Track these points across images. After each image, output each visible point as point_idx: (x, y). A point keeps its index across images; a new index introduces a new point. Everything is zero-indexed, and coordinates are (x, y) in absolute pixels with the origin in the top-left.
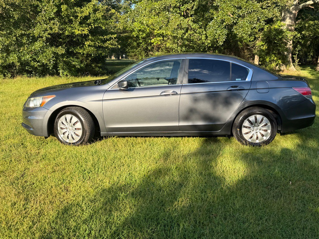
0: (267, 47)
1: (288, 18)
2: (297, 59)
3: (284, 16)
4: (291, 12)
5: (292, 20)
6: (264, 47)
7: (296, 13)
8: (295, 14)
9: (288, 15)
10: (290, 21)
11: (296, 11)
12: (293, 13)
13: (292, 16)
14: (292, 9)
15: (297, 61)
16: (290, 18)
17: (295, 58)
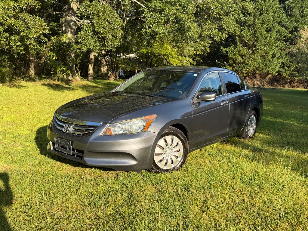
0: (57, 58)
1: (69, 32)
2: (79, 71)
3: (65, 30)
4: (72, 27)
5: (73, 34)
6: (55, 57)
7: (76, 28)
8: (74, 29)
9: (70, 30)
10: (72, 35)
11: (76, 27)
12: (73, 28)
13: (72, 31)
14: (73, 24)
15: (79, 72)
16: (71, 32)
17: (78, 70)
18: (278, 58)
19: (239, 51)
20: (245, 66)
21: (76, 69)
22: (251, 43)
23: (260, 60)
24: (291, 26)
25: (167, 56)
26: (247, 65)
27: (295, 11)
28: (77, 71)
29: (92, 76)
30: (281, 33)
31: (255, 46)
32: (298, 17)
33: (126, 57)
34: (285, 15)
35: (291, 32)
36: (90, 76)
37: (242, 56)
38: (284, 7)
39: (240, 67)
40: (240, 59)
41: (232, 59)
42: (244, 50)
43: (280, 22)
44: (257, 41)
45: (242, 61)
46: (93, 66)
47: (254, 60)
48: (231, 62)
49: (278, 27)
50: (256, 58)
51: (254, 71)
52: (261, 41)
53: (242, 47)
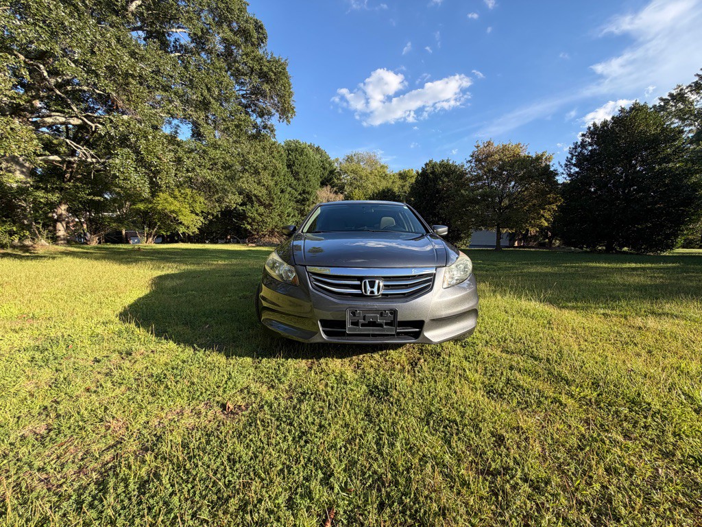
17: (41, 230)
18: (292, 217)
19: (257, 210)
20: (265, 224)
21: (38, 229)
22: (267, 202)
23: (277, 218)
24: (300, 189)
25: (176, 213)
26: (266, 223)
27: (301, 175)
28: (40, 232)
29: (64, 239)
30: (292, 194)
31: (271, 205)
32: (304, 181)
33: (102, 215)
34: (293, 179)
35: (300, 194)
36: (61, 240)
37: (261, 215)
38: (292, 172)
39: (259, 226)
40: (258, 218)
41: (251, 218)
42: (261, 209)
43: (290, 185)
44: (273, 200)
45: (261, 219)
46: (65, 225)
47: (272, 218)
48: (250, 220)
49: (289, 189)
50: (273, 217)
51: (273, 229)
52: (276, 201)
53: (259, 206)
